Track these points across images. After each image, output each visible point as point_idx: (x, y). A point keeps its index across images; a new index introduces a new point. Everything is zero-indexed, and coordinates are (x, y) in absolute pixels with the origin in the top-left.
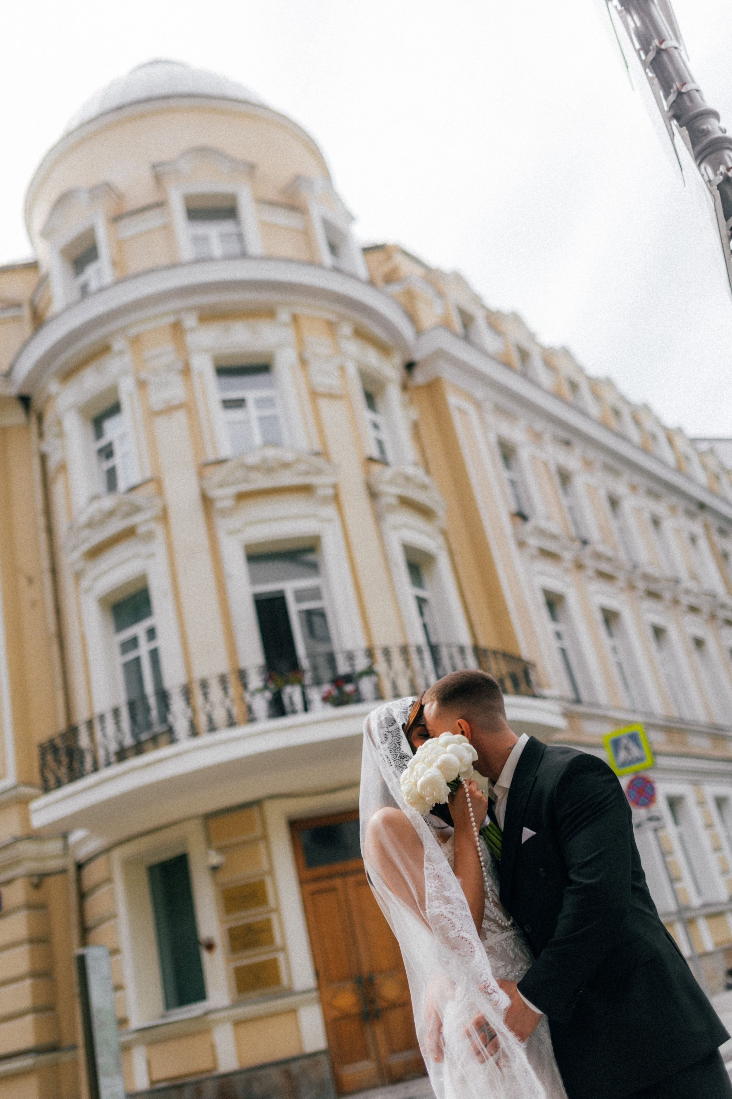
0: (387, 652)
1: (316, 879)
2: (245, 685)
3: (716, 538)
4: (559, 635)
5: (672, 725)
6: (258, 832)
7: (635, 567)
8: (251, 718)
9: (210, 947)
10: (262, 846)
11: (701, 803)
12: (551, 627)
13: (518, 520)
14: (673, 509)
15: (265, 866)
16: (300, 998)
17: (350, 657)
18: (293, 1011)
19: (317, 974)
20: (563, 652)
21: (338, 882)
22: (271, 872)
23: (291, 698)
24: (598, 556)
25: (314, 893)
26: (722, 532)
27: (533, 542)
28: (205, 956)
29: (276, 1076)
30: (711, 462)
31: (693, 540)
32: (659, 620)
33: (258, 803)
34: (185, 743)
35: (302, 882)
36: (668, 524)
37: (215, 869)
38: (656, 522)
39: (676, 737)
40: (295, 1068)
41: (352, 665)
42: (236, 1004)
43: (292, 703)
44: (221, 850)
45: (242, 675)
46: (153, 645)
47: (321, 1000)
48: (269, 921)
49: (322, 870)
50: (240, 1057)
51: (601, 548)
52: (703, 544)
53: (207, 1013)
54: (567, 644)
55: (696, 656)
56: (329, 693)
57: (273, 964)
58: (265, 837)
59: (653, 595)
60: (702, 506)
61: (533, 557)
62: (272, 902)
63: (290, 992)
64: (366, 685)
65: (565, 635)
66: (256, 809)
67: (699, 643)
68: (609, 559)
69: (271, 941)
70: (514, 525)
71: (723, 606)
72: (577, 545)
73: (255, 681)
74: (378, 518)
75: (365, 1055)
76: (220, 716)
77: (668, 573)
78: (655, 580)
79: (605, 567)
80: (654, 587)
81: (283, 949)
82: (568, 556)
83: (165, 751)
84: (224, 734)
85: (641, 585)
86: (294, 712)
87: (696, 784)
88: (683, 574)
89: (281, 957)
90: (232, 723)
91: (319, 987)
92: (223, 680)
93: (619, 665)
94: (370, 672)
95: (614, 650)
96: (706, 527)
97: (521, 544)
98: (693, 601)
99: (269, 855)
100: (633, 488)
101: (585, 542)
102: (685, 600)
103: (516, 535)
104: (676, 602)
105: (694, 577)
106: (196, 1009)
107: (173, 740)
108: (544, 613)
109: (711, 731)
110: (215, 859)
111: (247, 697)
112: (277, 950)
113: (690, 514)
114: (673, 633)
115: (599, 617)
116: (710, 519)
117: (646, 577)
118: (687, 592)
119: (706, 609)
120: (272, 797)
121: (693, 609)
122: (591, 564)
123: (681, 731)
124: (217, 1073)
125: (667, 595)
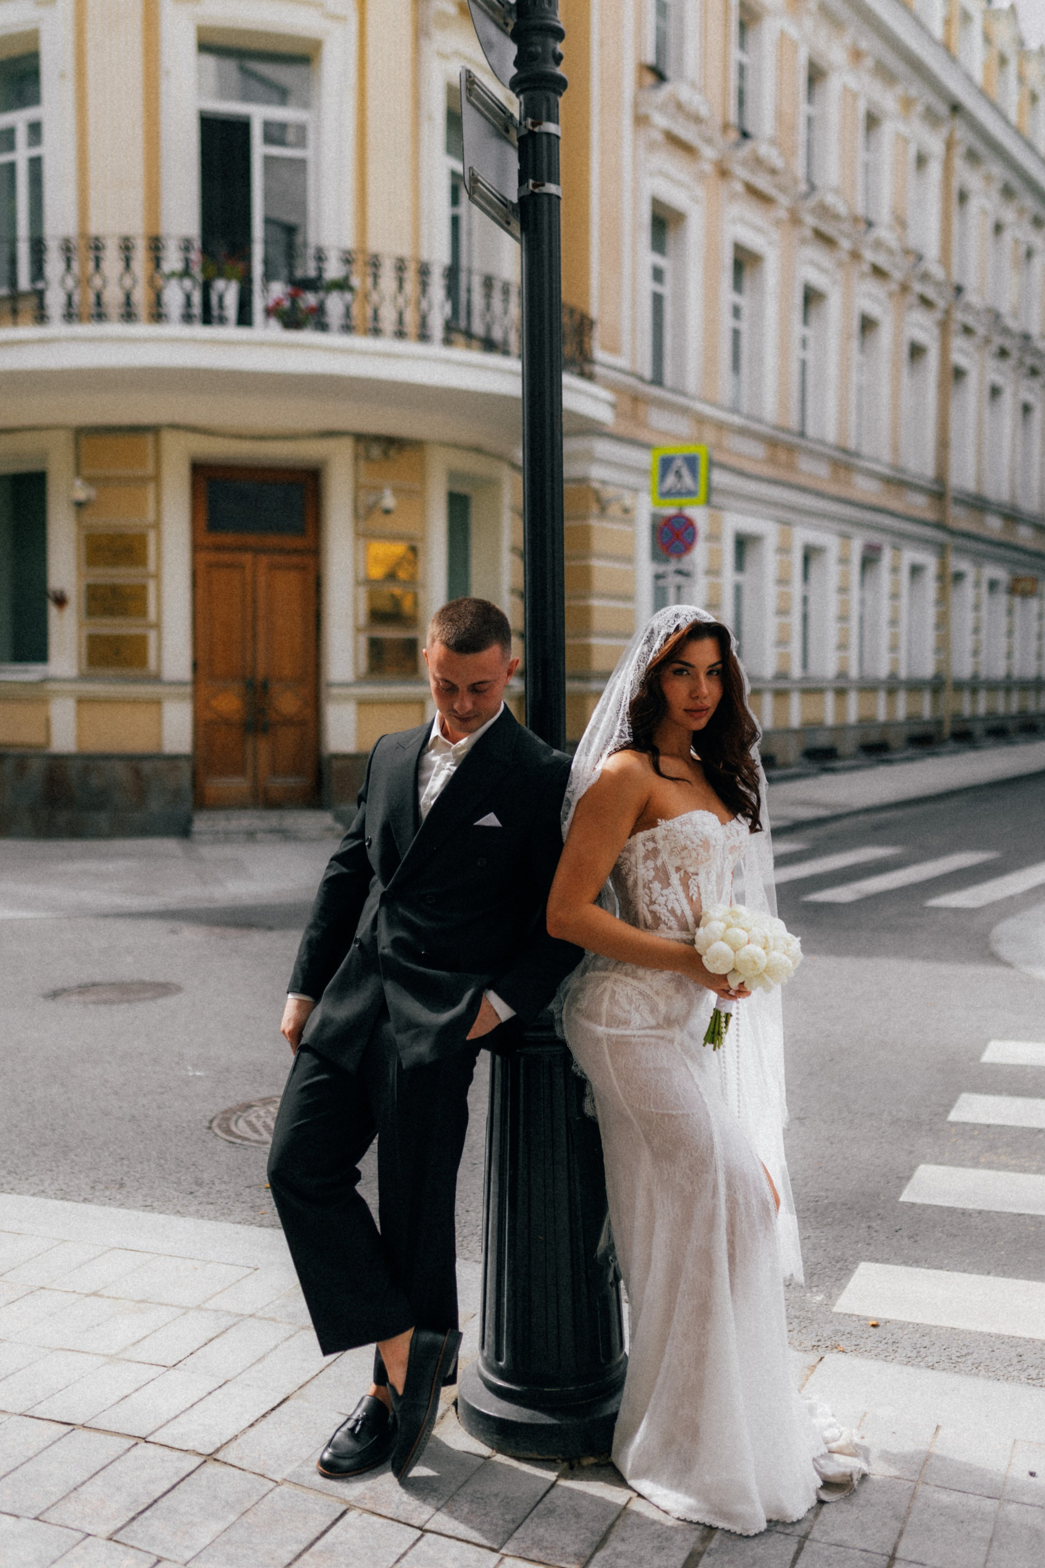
0: (375, 263)
1: (219, 548)
2: (157, 262)
3: (959, 163)
4: (658, 275)
5: (782, 436)
6: (150, 470)
7: (812, 187)
8: (158, 315)
9: (61, 601)
10: (151, 488)
11: (784, 550)
12: (649, 258)
13: (649, 79)
14: (907, 103)
15: (151, 517)
16: (167, 690)
17: (320, 257)
18: (157, 702)
19: (195, 666)
20: (658, 300)
21: (247, 558)
22: (157, 525)
23: (221, 298)
24: (758, 163)
25: (211, 565)
26: (972, 157)
27: (660, 120)
28: (53, 611)
29: (121, 772)
30: (1003, 35)
31: (921, 161)
32: (819, 280)
33: (154, 430)
34: (57, 328)
35: (196, 547)
36: (889, 129)
37: (80, 505)
38: (872, 121)
39: (782, 456)
40: (147, 767)
41: (320, 270)
42: (83, 678)
43: (221, 306)
44: (90, 481)
45: (156, 246)
46: (34, 152)
47: (196, 698)
48: (144, 588)
49: (228, 539)
50: (79, 738)
51: (765, 150)
52: (935, 170)
53: (45, 680)
54: (666, 290)
55: (855, 344)
56: (278, 303)
57: (141, 642)
58: (157, 478)
59: (824, 239)
60: (956, 108)
61: (652, 146)
62: (152, 566)
63: (156, 679)
64: (335, 304)
65: (668, 277)
66: (150, 438)
67: (867, 325)
68: (773, 172)
69: (143, 612)
70: (640, 85)
71: (925, 277)
72: (734, 135)
73: (173, 261)
74: (420, 32)
75: (239, 769)
76: (113, 296)
77: (860, 210)
78: (836, 217)
79: (762, 182)
80: (828, 229)
81: (157, 626)
82: (708, 152)
83: (27, 331)
84: (114, 328)
85: (810, 220)
86: (222, 320)
87: (786, 523)
88: (884, 215)
89: (152, 636)
90: (129, 315)
91: (195, 681)
92: (127, 247)
93: (736, 334)
94: (342, 285)
95: (736, 312)
96: (949, 145)
97: (641, 120)
98: (882, 260)
99: (158, 501)
100: (857, 55)
101: (745, 135)
102: (869, 256)
103: (636, 105)
104: (855, 255)
105: (901, 222)
106: (32, 672)
107: (41, 317)
108: (645, 237)
109: (837, 455)
110: (81, 492)
111: (160, 282)
112: (151, 626)
113: (931, 118)
114: (834, 304)
115: (727, 258)
116: (962, 133)
117: (823, 211)
118: (878, 245)
119: (897, 275)
120: (175, 427)
121: (878, 272)
122: (740, 171)
123: (791, 449)
124: (47, 751)
125: (845, 244)
